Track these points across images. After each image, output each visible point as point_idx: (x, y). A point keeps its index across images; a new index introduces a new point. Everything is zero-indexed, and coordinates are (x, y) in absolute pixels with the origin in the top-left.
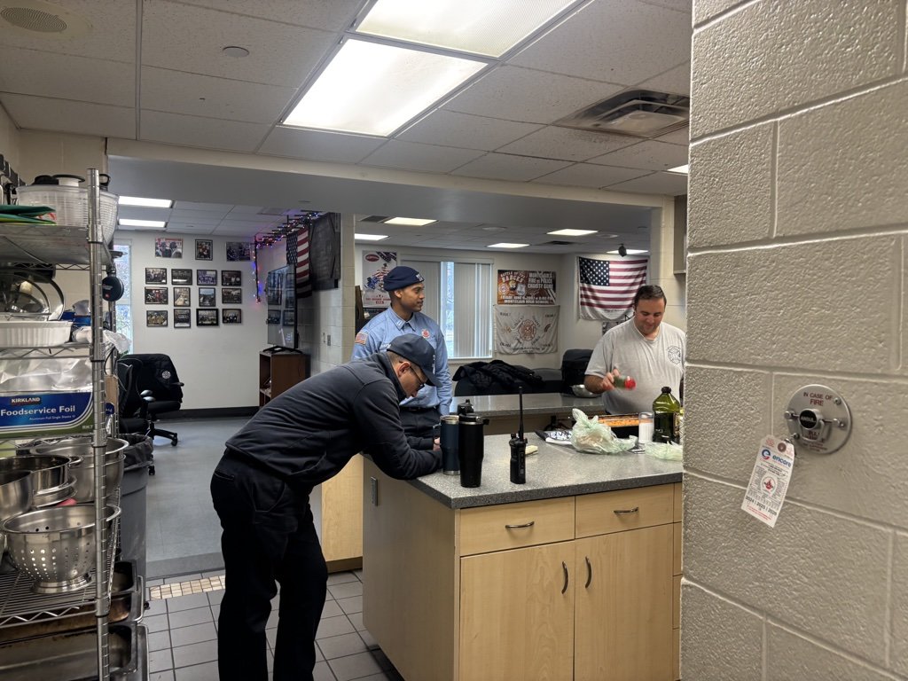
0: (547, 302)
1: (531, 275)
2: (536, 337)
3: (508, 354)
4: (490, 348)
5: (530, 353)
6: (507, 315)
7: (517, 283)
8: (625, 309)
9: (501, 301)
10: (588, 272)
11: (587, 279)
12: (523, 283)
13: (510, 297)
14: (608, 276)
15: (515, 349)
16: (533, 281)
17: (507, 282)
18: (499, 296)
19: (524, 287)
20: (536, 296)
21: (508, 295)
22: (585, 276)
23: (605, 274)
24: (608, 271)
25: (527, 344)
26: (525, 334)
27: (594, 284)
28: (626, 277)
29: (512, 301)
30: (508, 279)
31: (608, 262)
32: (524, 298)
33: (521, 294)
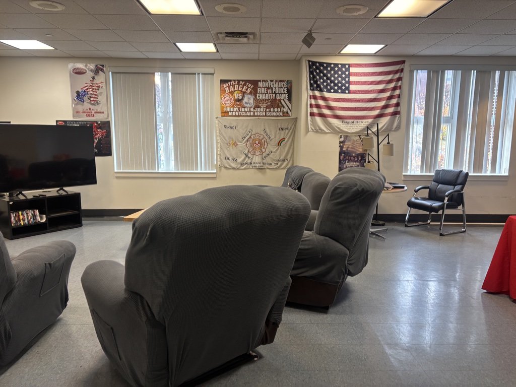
0: (280, 114)
1: (260, 84)
2: (267, 152)
3: (234, 169)
4: (215, 163)
5: (260, 169)
6: (232, 128)
7: (244, 93)
8: (370, 121)
9: (225, 114)
10: (321, 78)
11: (318, 86)
12: (251, 93)
13: (235, 109)
14: (349, 82)
15: (242, 164)
16: (263, 90)
17: (232, 93)
18: (222, 108)
19: (252, 97)
20: (267, 107)
21: (233, 106)
22: (316, 82)
23: (344, 79)
24: (348, 76)
25: (257, 159)
27: (329, 91)
28: (372, 83)
29: (237, 114)
30: (232, 89)
31: (349, 65)
32: (252, 109)
33: (248, 105)
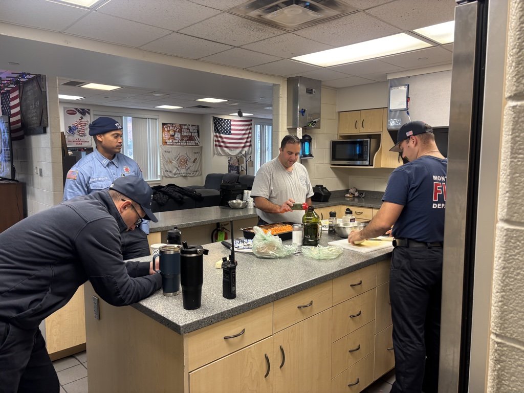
0: (194, 144)
1: (183, 127)
2: (188, 167)
3: (171, 177)
4: (159, 174)
5: (185, 177)
6: (169, 152)
7: (175, 131)
8: (241, 149)
9: (165, 143)
10: (219, 126)
11: (218, 130)
12: (179, 132)
13: (170, 141)
14: (230, 129)
15: (175, 174)
16: (185, 130)
17: (169, 131)
18: (163, 140)
19: (179, 134)
20: (187, 140)
21: (169, 139)
22: (217, 128)
23: (228, 127)
24: (230, 126)
25: (183, 171)
26: (182, 164)
27: (223, 133)
28: (240, 130)
29: (172, 144)
30: (169, 129)
31: (231, 120)
32: (180, 141)
33: (177, 139)
